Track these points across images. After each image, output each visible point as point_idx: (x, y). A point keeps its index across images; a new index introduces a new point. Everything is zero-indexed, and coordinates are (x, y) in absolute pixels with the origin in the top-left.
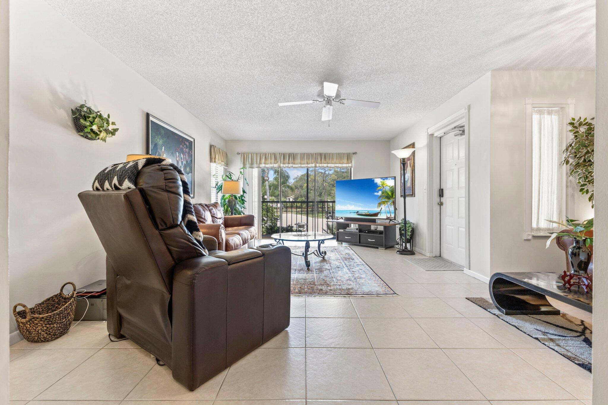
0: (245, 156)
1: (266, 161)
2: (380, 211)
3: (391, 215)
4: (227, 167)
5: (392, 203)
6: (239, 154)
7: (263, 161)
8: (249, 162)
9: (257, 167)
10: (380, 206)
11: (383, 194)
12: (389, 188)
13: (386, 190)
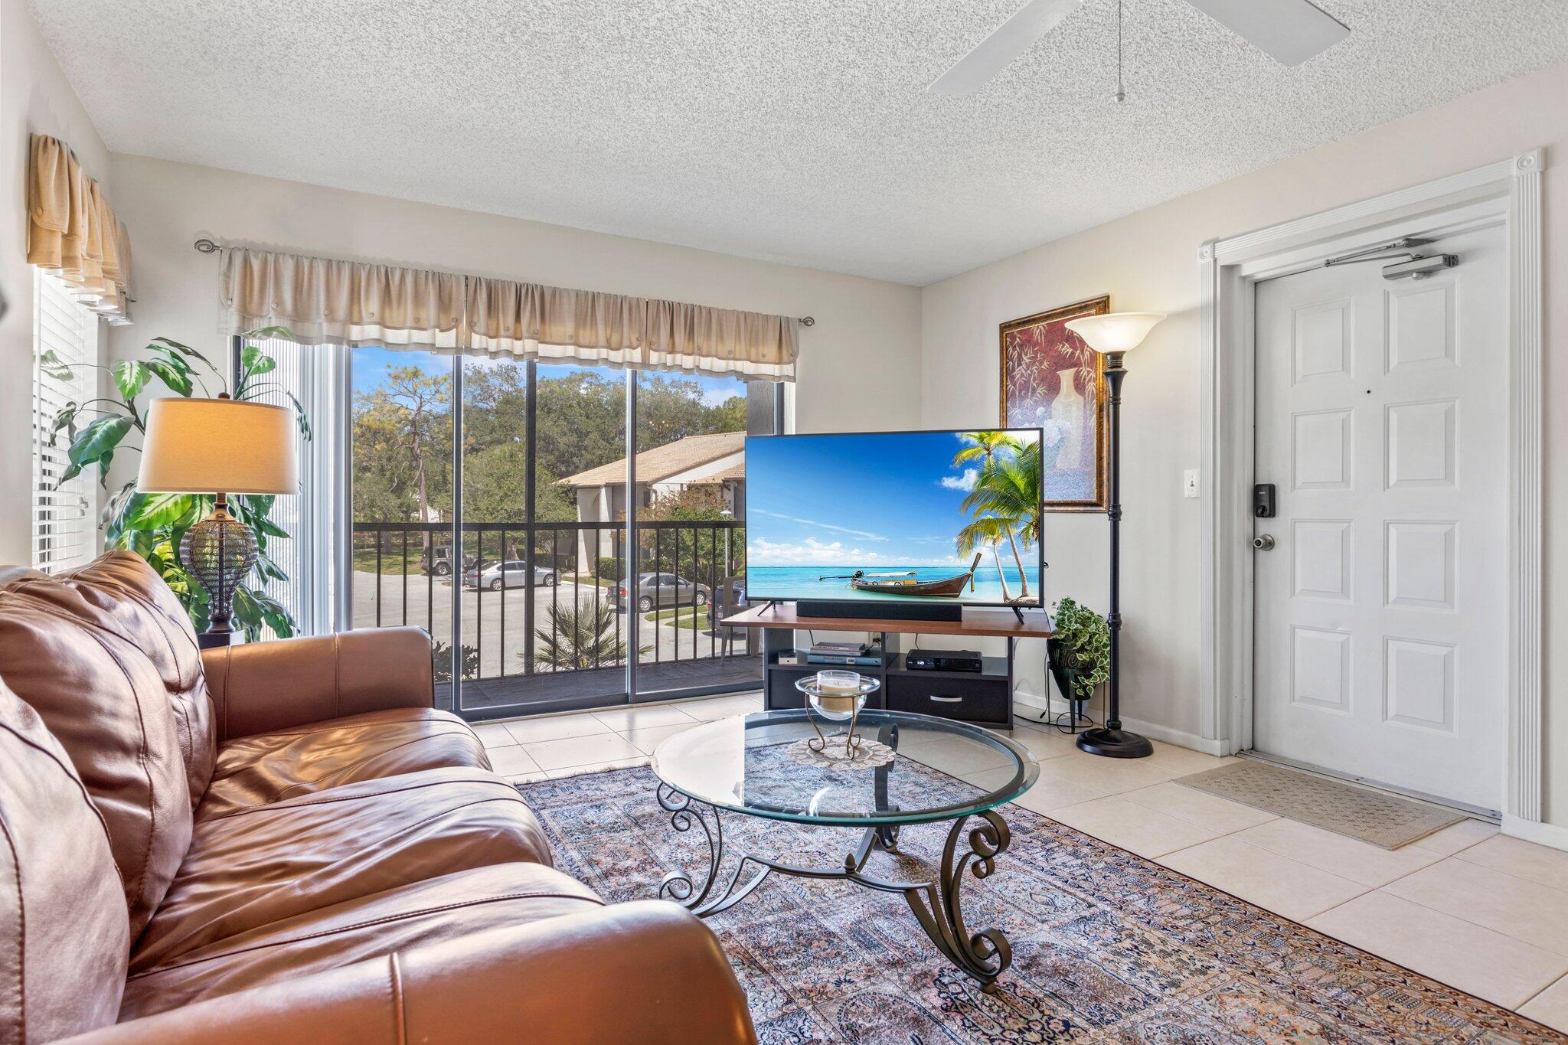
0: (256, 265)
1: (387, 311)
2: (973, 569)
3: (1024, 589)
4: (128, 315)
5: (1031, 531)
6: (212, 248)
7: (372, 305)
8: (279, 302)
9: (331, 339)
10: (971, 545)
11: (983, 484)
12: (1013, 452)
13: (1002, 464)
